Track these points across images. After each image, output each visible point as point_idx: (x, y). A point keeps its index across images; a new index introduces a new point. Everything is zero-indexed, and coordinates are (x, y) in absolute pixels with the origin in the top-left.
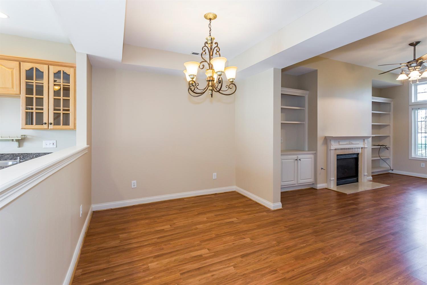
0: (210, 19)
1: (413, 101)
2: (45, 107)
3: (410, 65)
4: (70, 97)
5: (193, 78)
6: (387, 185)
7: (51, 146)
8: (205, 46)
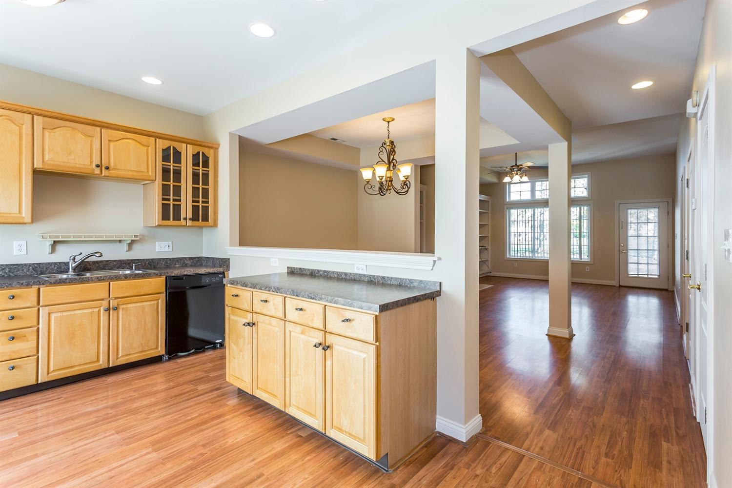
0: (389, 122)
1: (507, 200)
2: (183, 198)
3: (514, 169)
4: (210, 185)
5: (381, 179)
6: (491, 286)
7: (167, 249)
8: (383, 146)
